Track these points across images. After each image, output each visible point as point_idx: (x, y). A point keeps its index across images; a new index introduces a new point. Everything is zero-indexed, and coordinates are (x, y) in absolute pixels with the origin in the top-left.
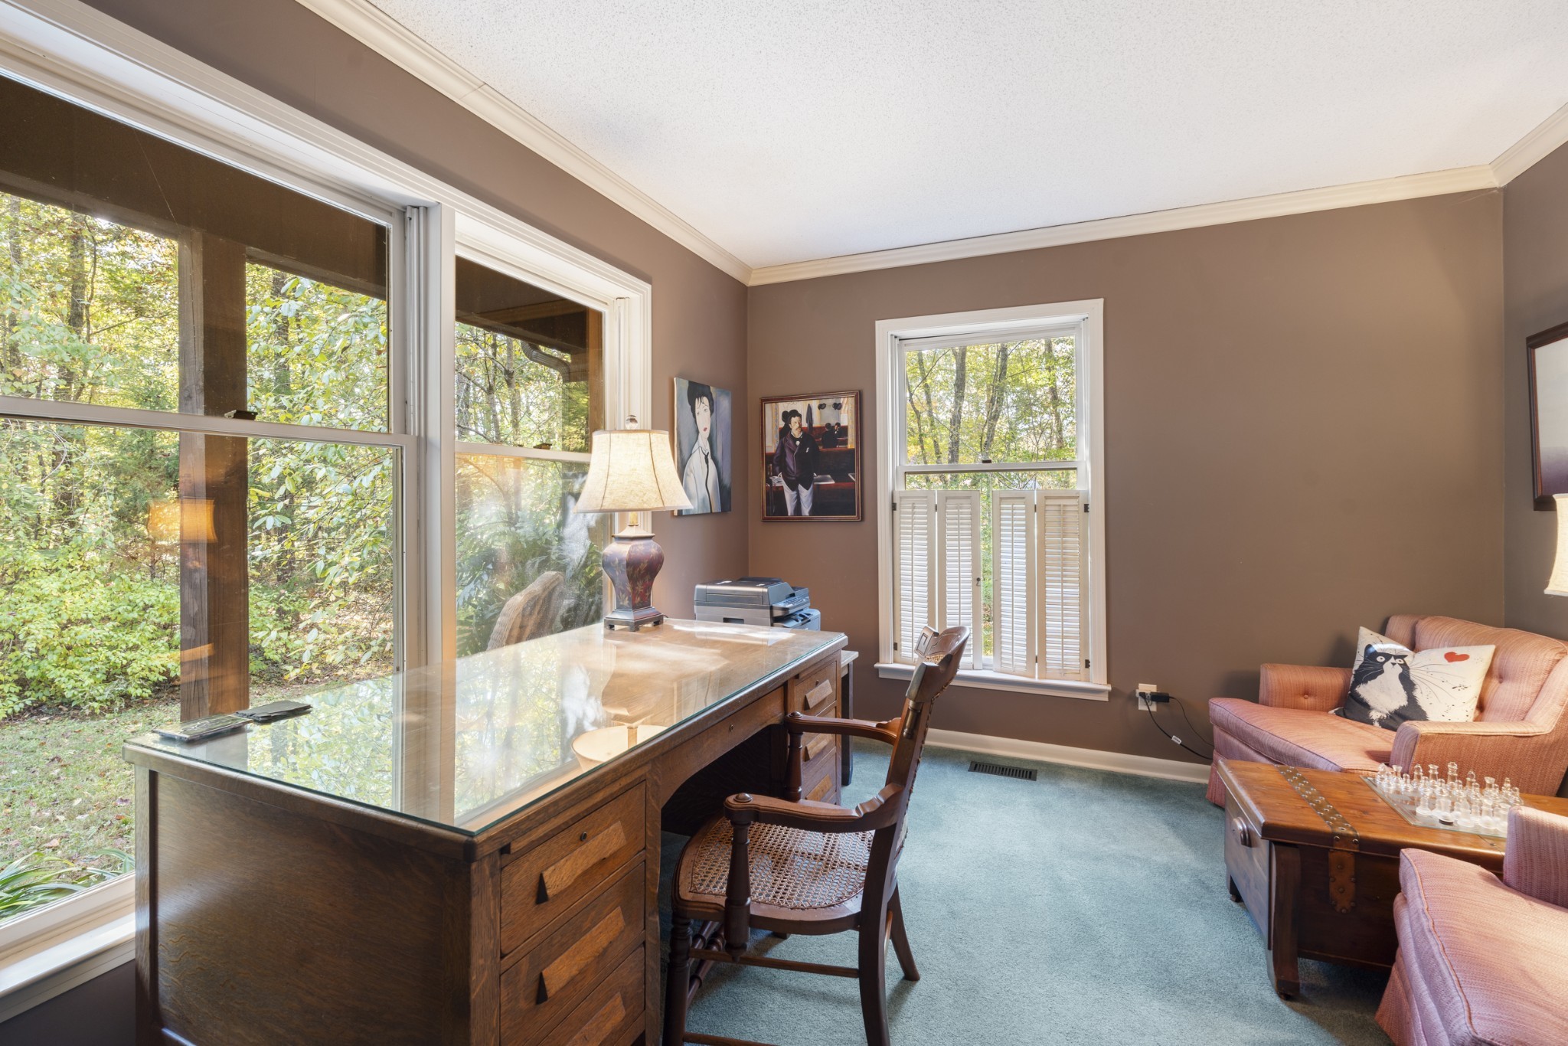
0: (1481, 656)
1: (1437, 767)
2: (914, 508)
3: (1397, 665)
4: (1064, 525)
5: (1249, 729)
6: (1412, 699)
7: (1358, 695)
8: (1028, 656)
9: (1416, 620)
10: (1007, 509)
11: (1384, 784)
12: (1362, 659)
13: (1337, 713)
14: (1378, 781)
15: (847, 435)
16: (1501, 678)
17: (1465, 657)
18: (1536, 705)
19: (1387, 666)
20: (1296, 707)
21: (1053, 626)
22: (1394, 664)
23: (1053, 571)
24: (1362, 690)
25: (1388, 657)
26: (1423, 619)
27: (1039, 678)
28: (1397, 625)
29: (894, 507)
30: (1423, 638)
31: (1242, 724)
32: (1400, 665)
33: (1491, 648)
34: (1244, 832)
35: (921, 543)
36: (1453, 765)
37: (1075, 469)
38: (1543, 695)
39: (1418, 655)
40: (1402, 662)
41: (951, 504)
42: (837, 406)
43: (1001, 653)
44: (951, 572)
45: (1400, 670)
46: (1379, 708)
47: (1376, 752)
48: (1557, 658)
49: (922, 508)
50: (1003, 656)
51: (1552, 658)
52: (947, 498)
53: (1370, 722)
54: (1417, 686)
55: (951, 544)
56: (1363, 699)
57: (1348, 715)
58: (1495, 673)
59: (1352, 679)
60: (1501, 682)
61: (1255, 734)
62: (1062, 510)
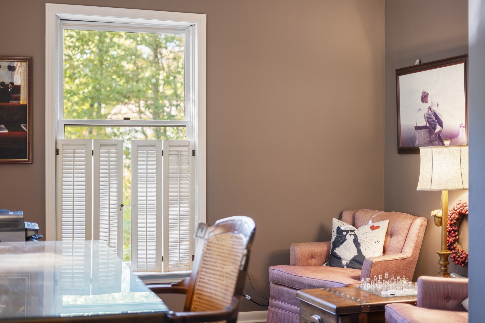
0: (384, 225)
1: (382, 275)
2: (74, 153)
3: (352, 235)
4: (181, 165)
5: (296, 278)
6: (359, 251)
7: (336, 254)
8: (157, 258)
9: (354, 212)
10: (143, 153)
11: (364, 287)
12: (336, 235)
13: (326, 265)
14: (361, 287)
15: (19, 93)
16: (391, 235)
17: (378, 227)
18: (406, 245)
19: (348, 237)
20: (309, 265)
21: (173, 235)
22: (350, 235)
23: (173, 197)
24: (338, 251)
25: (347, 231)
26: (357, 211)
27: (164, 272)
28: (347, 215)
29: (57, 152)
30: (359, 221)
31: (291, 277)
32: (353, 235)
33: (387, 221)
34: (319, 320)
35: (81, 180)
36: (387, 273)
37: (185, 126)
38: (408, 240)
39: (359, 229)
40: (354, 233)
41: (104, 150)
42: (11, 69)
43: (137, 258)
44: (103, 201)
45: (353, 237)
46: (346, 259)
47: (354, 277)
48: (411, 222)
49: (81, 153)
50: (138, 260)
51: (410, 222)
52: (101, 145)
53: (342, 266)
54: (361, 244)
55: (103, 181)
56: (338, 255)
57: (332, 265)
58: (390, 234)
59: (332, 246)
60: (391, 237)
61: (300, 280)
62: (179, 154)
